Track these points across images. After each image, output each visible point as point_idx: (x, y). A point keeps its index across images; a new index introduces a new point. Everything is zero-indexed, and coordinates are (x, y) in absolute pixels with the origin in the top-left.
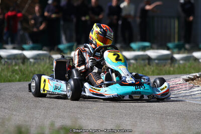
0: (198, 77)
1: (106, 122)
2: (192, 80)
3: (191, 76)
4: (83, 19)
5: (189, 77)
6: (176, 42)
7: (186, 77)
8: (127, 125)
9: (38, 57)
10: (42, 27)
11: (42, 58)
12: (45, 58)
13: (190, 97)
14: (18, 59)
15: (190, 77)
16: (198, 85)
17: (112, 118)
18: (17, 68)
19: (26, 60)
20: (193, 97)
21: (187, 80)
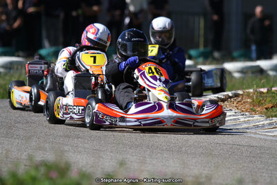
0: (231, 97)
1: (104, 157)
2: (223, 100)
4: (74, 14)
5: (218, 97)
6: (202, 49)
7: (213, 97)
8: (131, 162)
9: (9, 66)
10: (16, 24)
11: (15, 67)
12: (19, 67)
15: (220, 96)
16: (231, 108)
17: (112, 152)
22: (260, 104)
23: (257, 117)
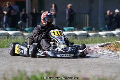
0: (106, 45)
2: (103, 46)
3: (102, 44)
7: (99, 45)
9: (15, 34)
13: (103, 55)
14: (5, 36)
16: (107, 49)
18: (5, 40)
19: (9, 36)
20: (105, 55)
21: (100, 47)
22: (118, 47)
23: (118, 52)
